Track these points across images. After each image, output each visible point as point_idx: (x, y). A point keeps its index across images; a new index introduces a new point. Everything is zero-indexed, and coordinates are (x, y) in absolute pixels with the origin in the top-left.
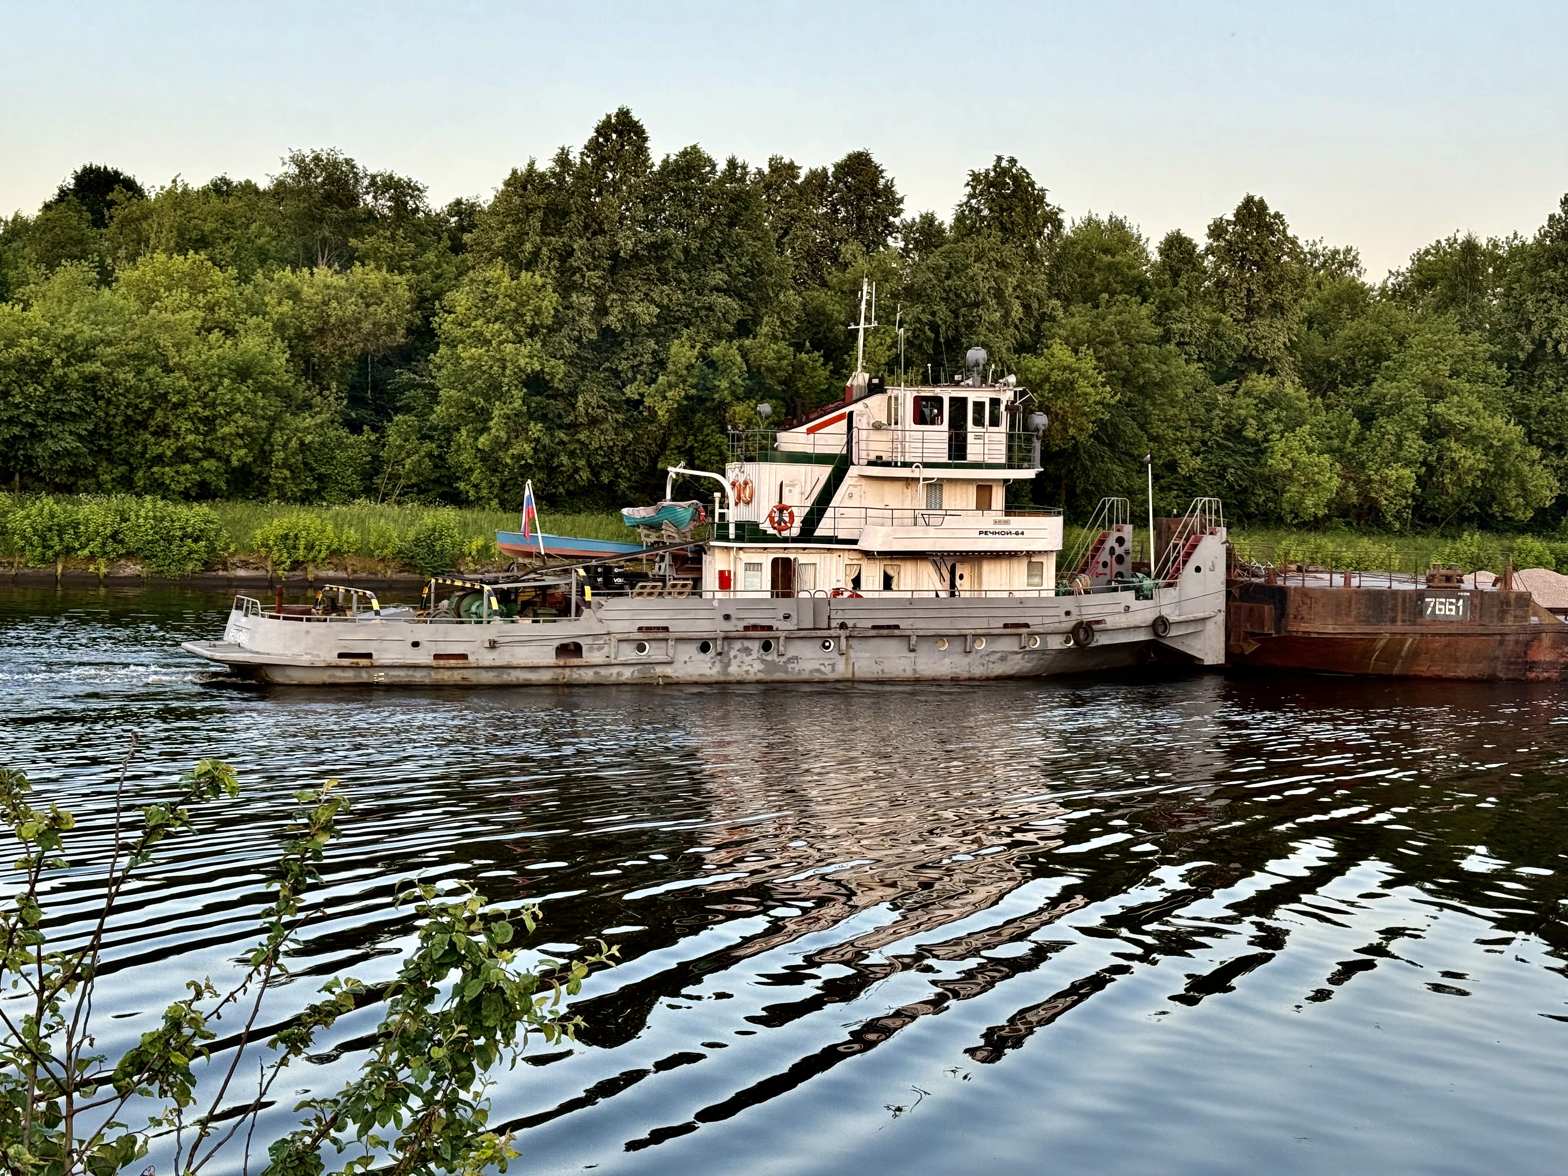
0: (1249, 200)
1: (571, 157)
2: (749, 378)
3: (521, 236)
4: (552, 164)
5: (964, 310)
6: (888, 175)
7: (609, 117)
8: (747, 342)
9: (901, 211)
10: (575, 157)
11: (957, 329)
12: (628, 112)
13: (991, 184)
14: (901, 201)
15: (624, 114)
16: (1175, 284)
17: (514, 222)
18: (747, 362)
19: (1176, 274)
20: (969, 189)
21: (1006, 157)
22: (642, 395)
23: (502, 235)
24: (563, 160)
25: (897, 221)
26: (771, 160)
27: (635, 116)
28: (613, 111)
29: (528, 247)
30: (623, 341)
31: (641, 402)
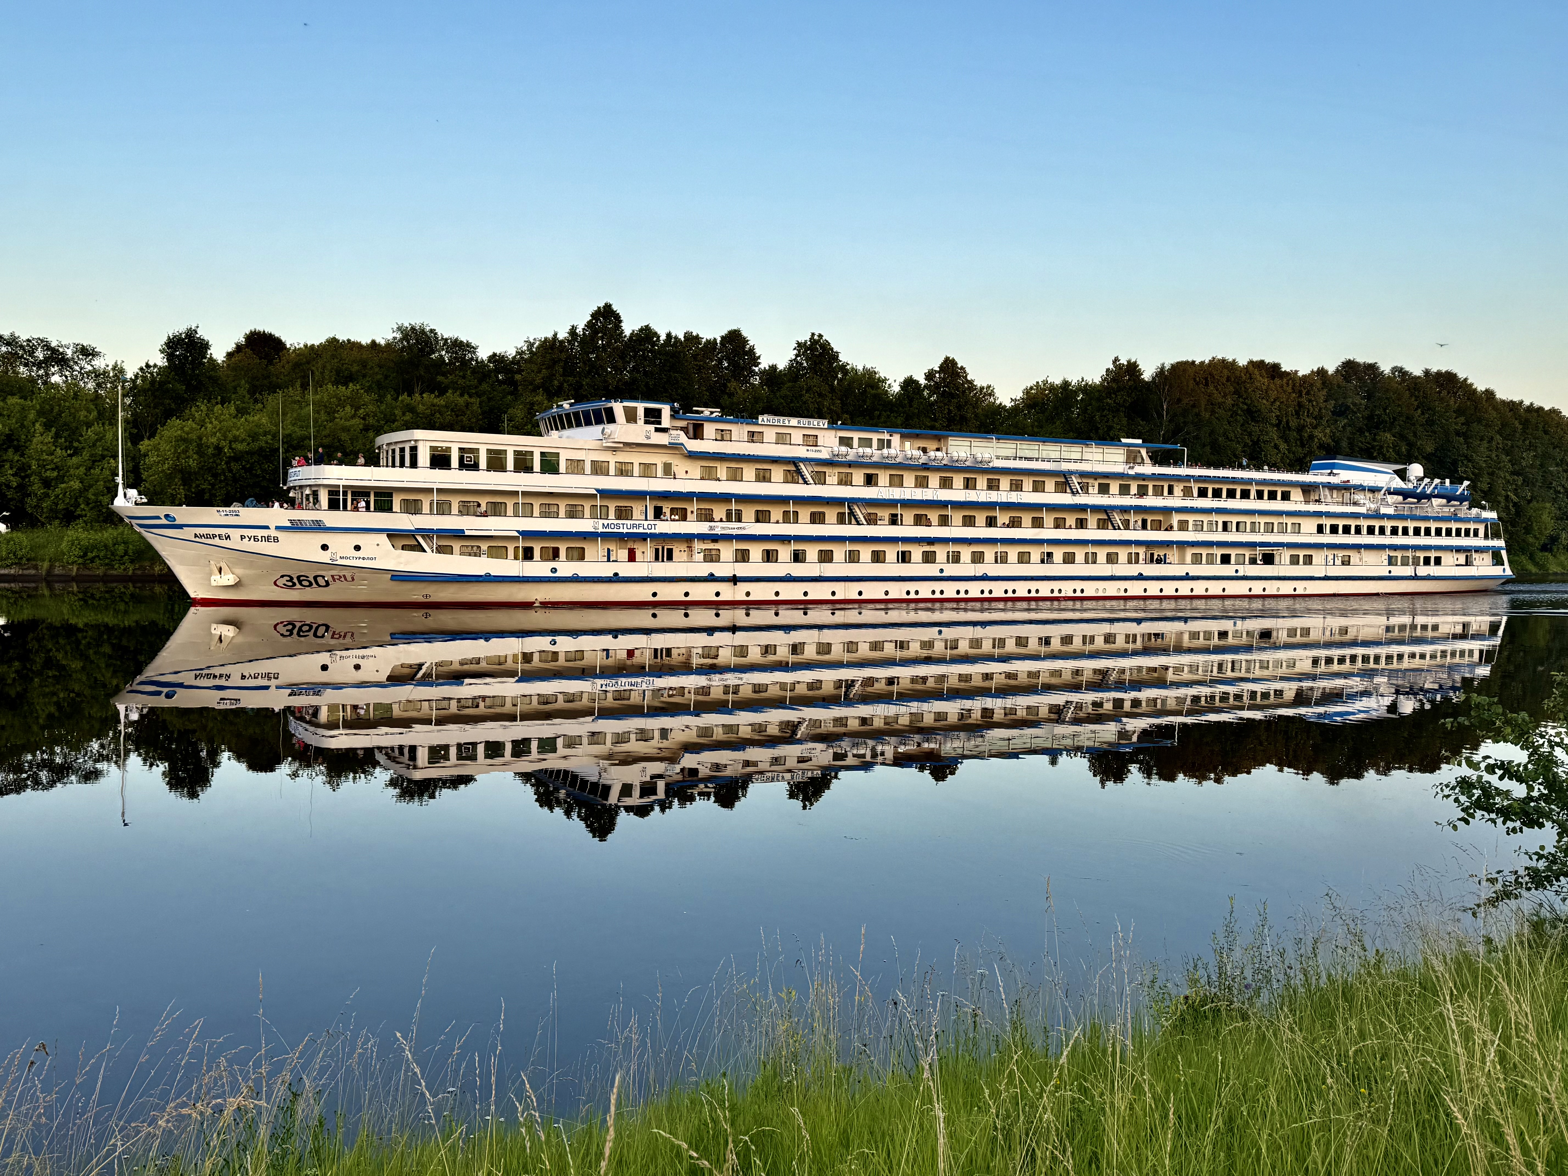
0: (947, 359)
1: (577, 331)
3: (551, 377)
4: (567, 335)
6: (751, 343)
7: (599, 308)
9: (759, 363)
10: (579, 331)
12: (610, 305)
13: (807, 349)
14: (758, 357)
15: (608, 307)
16: (911, 406)
17: (546, 368)
19: (911, 401)
20: (796, 352)
21: (817, 334)
23: (541, 376)
24: (573, 331)
25: (756, 369)
26: (686, 332)
27: (614, 308)
28: (602, 305)
29: (556, 382)
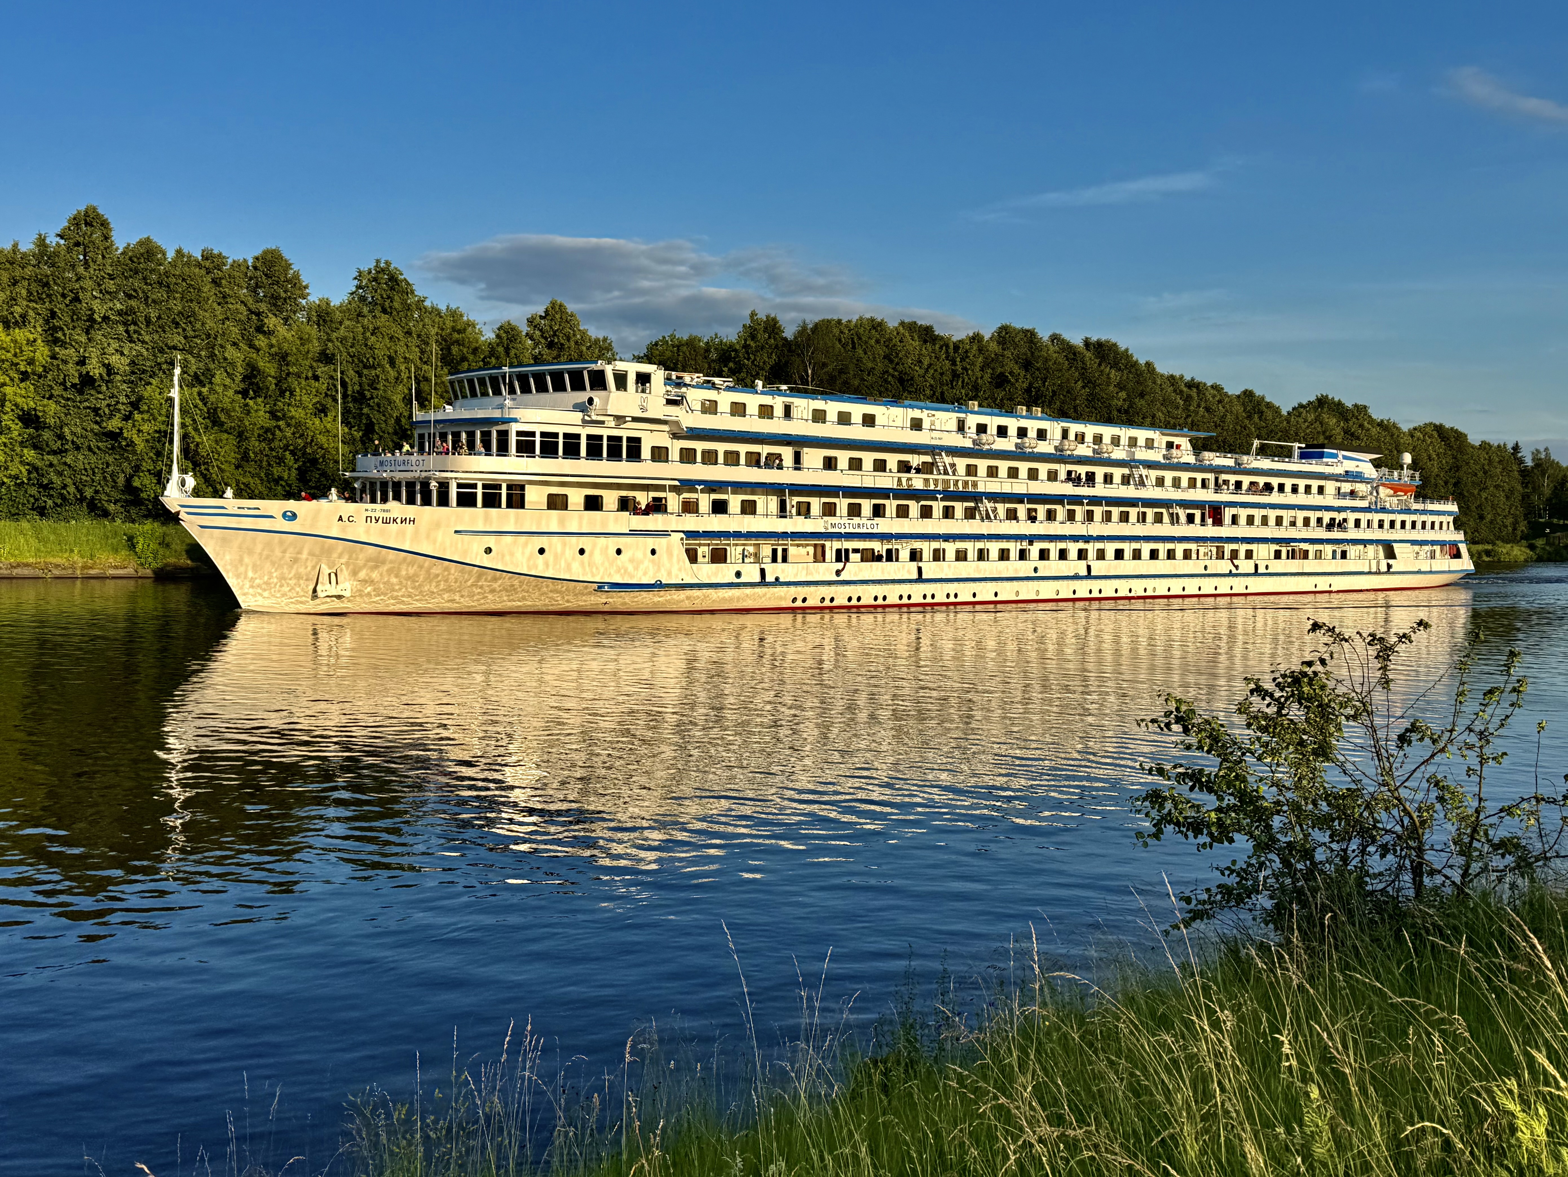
0: (554, 303)
1: (48, 242)
2: (208, 418)
4: (32, 247)
5: (365, 372)
6: (295, 267)
7: (80, 212)
8: (205, 390)
9: (308, 294)
10: (52, 240)
11: (360, 385)
12: (96, 209)
13: (371, 279)
14: (306, 287)
15: (92, 210)
18: (205, 404)
19: (507, 349)
20: (357, 282)
21: (383, 261)
22: (121, 429)
24: (41, 242)
25: (304, 302)
26: (203, 251)
27: (101, 212)
28: (83, 208)
30: (100, 386)
31: (121, 433)
